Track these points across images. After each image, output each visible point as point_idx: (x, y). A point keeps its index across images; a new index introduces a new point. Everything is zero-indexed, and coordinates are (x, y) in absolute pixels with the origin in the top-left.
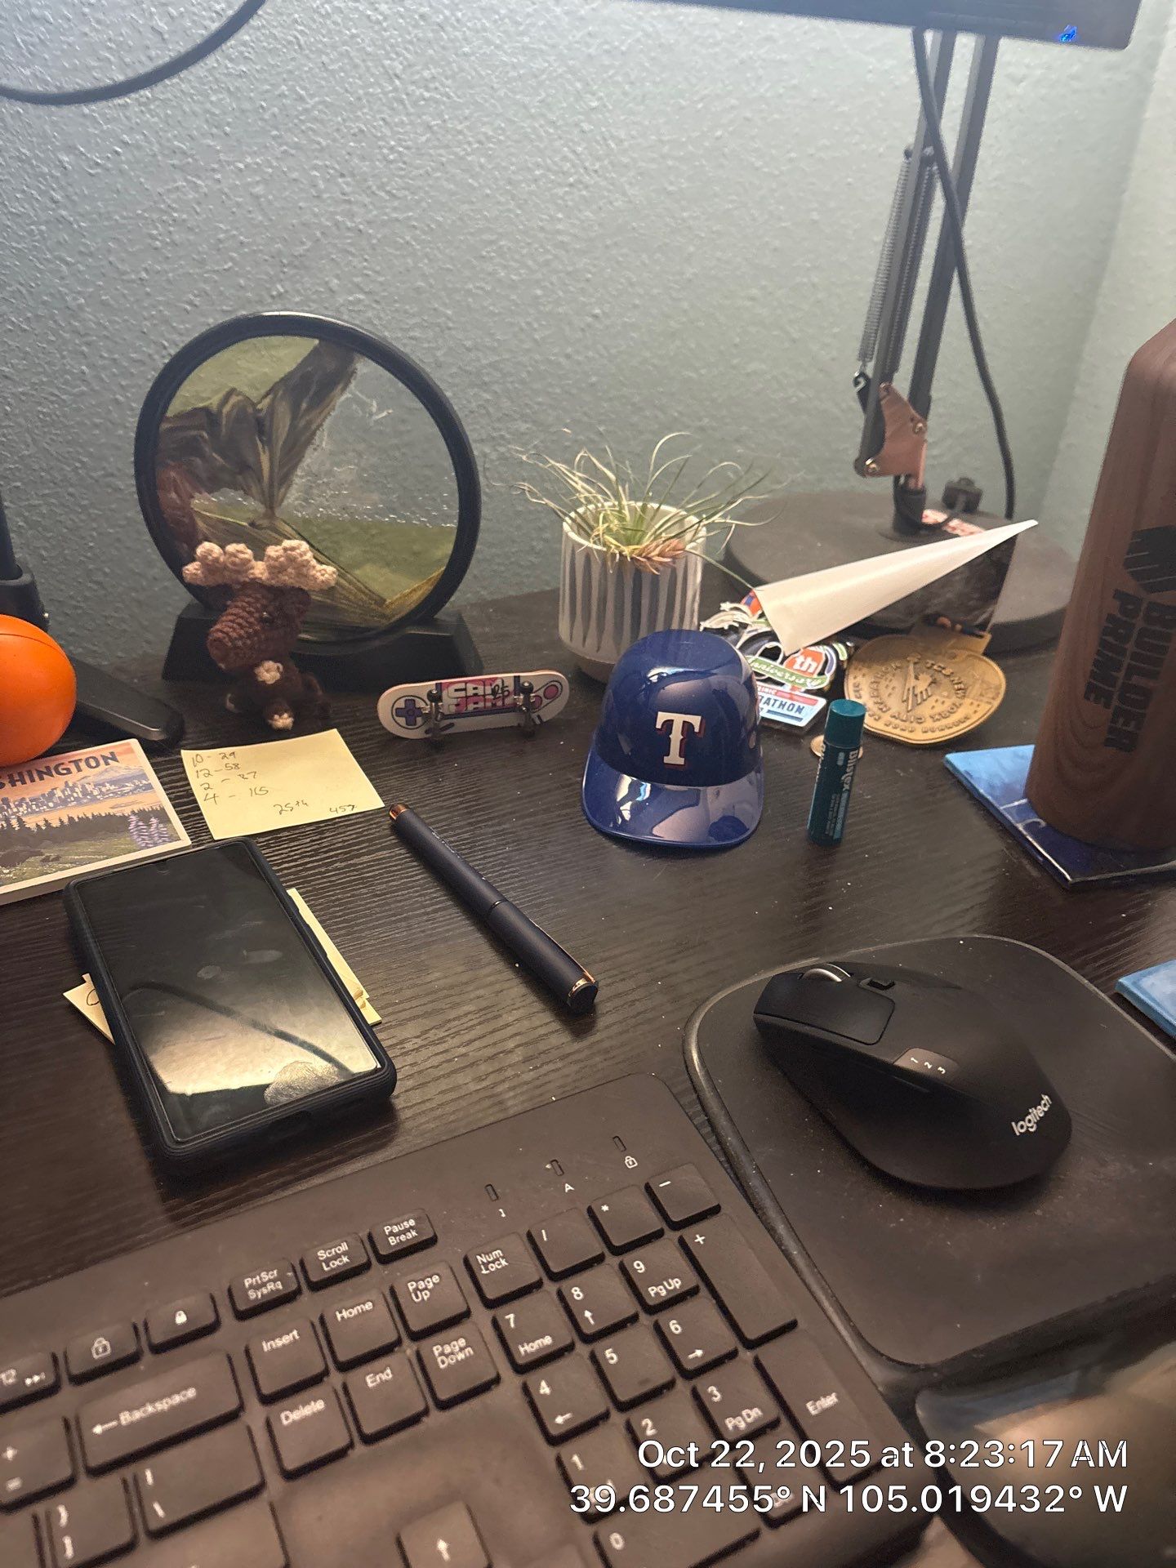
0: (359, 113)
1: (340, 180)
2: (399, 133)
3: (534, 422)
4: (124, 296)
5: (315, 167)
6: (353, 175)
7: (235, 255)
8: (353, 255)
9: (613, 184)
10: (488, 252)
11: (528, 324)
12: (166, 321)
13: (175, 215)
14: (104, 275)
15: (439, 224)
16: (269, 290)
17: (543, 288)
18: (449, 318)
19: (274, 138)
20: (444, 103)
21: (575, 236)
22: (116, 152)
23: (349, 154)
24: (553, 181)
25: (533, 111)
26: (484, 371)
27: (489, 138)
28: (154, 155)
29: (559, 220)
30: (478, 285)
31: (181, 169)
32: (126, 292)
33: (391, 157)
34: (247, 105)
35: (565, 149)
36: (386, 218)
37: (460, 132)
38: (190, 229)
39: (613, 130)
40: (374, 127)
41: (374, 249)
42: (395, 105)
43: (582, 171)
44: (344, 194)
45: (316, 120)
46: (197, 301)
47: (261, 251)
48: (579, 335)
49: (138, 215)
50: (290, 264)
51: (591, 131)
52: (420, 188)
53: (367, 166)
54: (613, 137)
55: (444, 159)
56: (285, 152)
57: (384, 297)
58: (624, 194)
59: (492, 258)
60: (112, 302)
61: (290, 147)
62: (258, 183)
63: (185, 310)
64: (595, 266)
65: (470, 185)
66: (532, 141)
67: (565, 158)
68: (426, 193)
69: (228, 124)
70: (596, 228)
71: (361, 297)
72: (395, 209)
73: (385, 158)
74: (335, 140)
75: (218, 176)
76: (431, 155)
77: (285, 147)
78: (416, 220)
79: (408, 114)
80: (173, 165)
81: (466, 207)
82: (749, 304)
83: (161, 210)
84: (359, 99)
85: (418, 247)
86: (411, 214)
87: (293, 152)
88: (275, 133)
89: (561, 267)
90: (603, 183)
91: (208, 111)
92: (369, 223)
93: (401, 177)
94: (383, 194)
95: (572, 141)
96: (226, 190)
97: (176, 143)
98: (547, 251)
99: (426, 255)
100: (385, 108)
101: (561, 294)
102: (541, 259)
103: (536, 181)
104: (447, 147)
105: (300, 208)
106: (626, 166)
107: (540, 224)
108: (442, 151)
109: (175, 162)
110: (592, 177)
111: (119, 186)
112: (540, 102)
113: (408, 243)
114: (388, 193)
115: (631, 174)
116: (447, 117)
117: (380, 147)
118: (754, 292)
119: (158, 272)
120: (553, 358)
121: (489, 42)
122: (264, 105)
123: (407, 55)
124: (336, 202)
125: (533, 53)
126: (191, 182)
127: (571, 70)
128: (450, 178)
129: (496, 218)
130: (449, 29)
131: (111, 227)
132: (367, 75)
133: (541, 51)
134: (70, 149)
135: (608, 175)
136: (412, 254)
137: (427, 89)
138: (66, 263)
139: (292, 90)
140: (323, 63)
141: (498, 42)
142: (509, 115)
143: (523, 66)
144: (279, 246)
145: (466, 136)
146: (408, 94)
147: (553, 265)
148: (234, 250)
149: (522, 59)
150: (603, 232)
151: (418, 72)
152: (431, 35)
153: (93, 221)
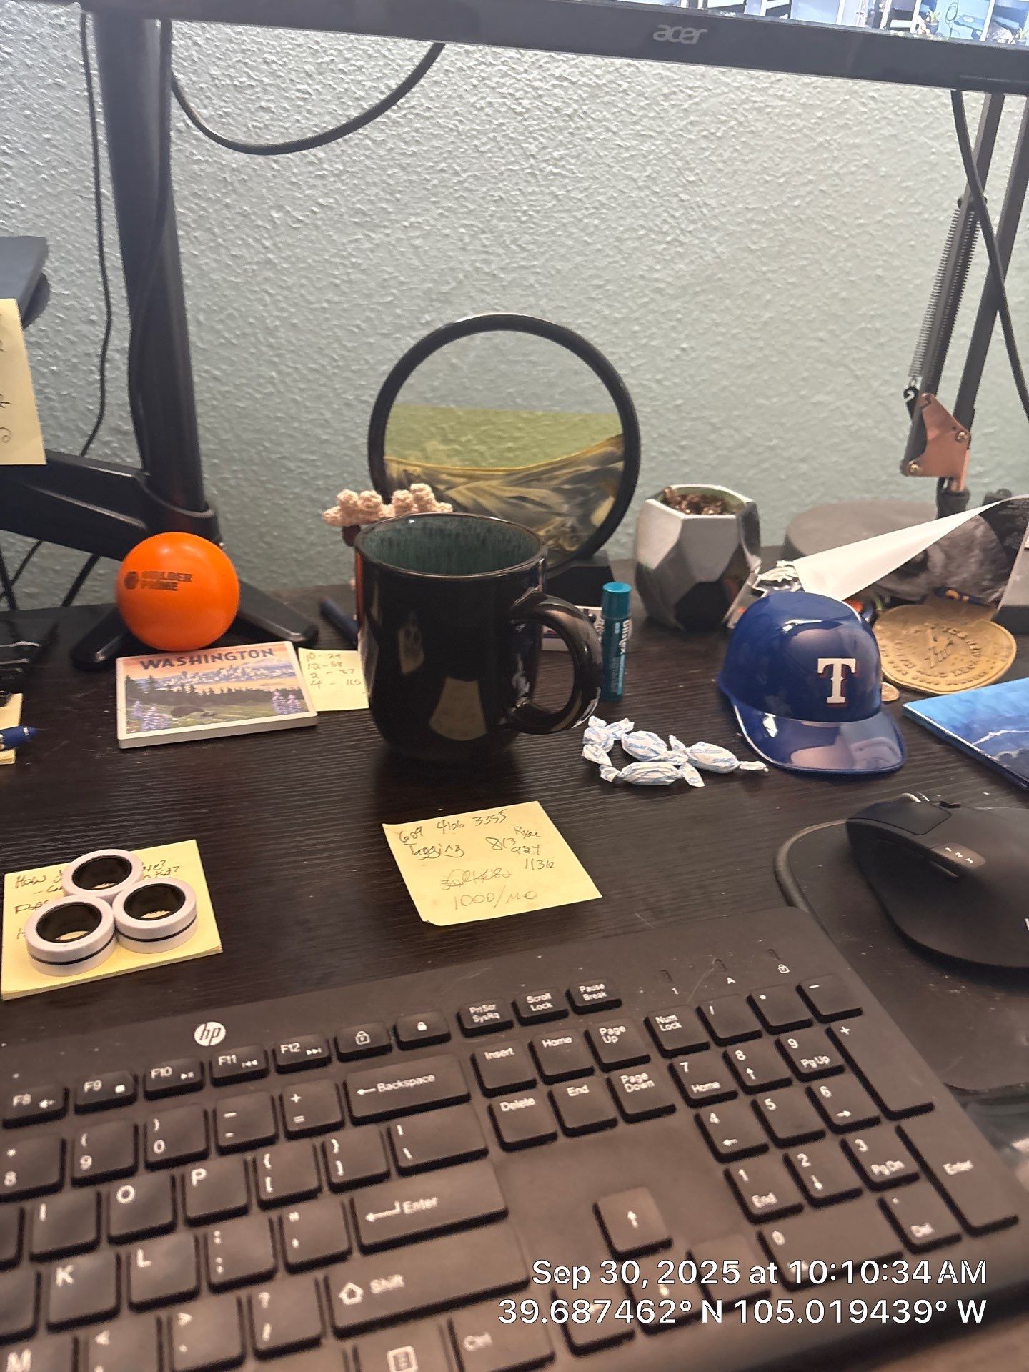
0: (501, 185)
1: (483, 236)
2: (531, 200)
4: (309, 320)
5: (464, 226)
6: (492, 233)
7: (395, 291)
9: (704, 243)
10: (596, 294)
12: (338, 340)
13: (354, 260)
14: (296, 304)
15: (558, 271)
17: (641, 325)
19: (434, 203)
20: (568, 177)
21: (670, 283)
22: (314, 212)
23: (490, 216)
24: (653, 239)
25: (640, 184)
27: (603, 205)
28: (342, 215)
29: (657, 270)
30: (587, 320)
31: (361, 225)
32: (311, 317)
33: (524, 219)
34: (414, 177)
35: (666, 214)
36: (515, 265)
37: (580, 200)
39: (707, 200)
40: (512, 196)
42: (529, 179)
43: (678, 232)
44: (484, 246)
45: (467, 189)
46: (363, 325)
47: (415, 288)
48: (668, 364)
49: (326, 259)
50: (437, 300)
51: (688, 200)
52: (544, 242)
53: (503, 226)
54: (706, 204)
55: (565, 221)
56: (441, 214)
58: (713, 250)
59: (600, 299)
60: (300, 325)
61: (445, 210)
62: (418, 237)
63: (354, 333)
64: (685, 308)
65: (585, 241)
66: (638, 207)
67: (665, 222)
68: (550, 246)
69: (400, 192)
70: (688, 278)
72: (524, 259)
73: (518, 219)
74: (480, 205)
75: (388, 231)
76: (556, 218)
77: (440, 211)
78: (540, 267)
79: (539, 186)
80: (356, 223)
81: (581, 258)
82: (816, 344)
83: (343, 257)
84: (501, 174)
86: (535, 263)
87: (447, 214)
89: (656, 308)
90: (696, 242)
91: (384, 182)
92: (502, 269)
94: (514, 247)
95: (672, 208)
96: (394, 242)
97: (359, 206)
98: (646, 295)
100: (521, 181)
101: (654, 330)
102: (640, 301)
103: (640, 238)
104: (568, 211)
105: (450, 257)
106: (716, 229)
107: (641, 273)
108: (563, 215)
109: (357, 220)
110: (687, 237)
111: (313, 238)
112: (647, 176)
114: (520, 246)
115: (720, 234)
116: (570, 188)
117: (515, 211)
118: (821, 334)
119: (336, 303)
120: (644, 382)
121: (608, 130)
122: (428, 177)
123: (542, 140)
124: (479, 252)
125: (643, 137)
126: (367, 236)
127: (674, 151)
128: (570, 235)
129: (605, 268)
130: (576, 119)
131: (303, 268)
132: (509, 155)
133: (651, 137)
134: (280, 208)
135: (700, 235)
136: (535, 294)
137: (555, 166)
138: (270, 295)
139: (450, 166)
140: (476, 146)
141: (615, 129)
142: (621, 187)
143: (634, 148)
144: (430, 285)
145: (584, 203)
146: (541, 170)
147: (651, 306)
148: (396, 288)
149: (634, 143)
150: (693, 281)
151: (550, 153)
152: (561, 124)
153: (292, 263)
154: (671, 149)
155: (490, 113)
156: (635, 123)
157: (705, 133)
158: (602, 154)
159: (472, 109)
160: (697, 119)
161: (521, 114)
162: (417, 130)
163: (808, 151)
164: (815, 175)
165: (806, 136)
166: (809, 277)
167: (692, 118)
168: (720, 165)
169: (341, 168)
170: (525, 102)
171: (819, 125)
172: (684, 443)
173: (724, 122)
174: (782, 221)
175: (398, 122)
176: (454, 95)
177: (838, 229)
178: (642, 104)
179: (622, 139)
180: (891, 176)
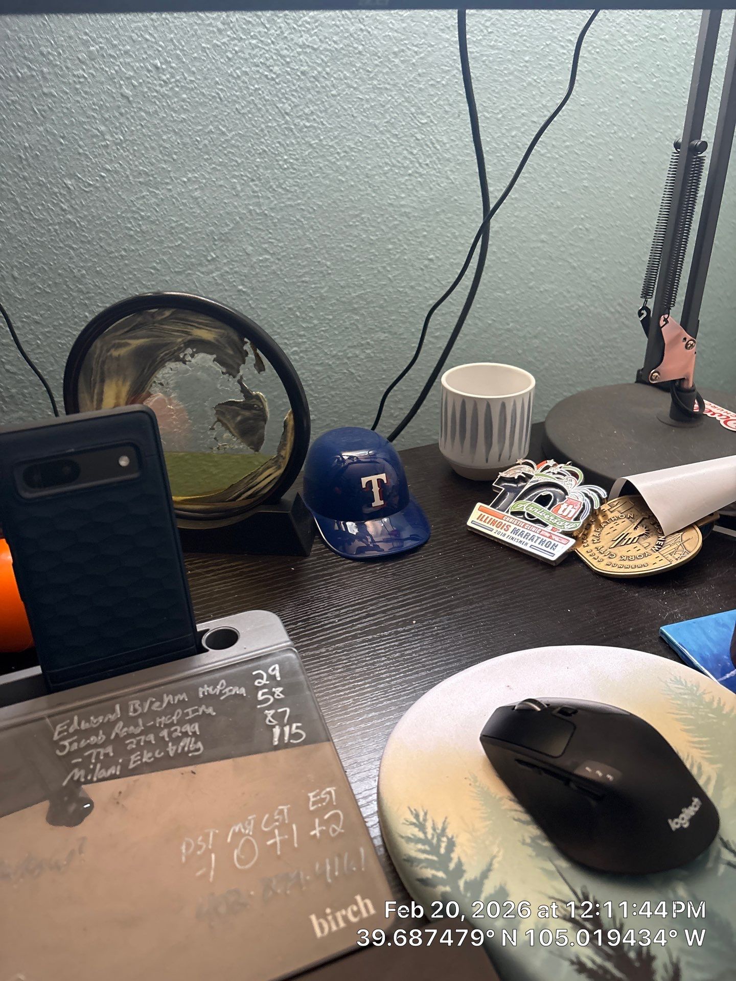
0: (263, 140)
1: (251, 184)
2: (290, 150)
3: (390, 332)
4: (111, 267)
5: (234, 177)
6: (260, 180)
7: (182, 236)
8: (263, 231)
9: (439, 172)
10: (354, 222)
11: (384, 268)
12: (139, 281)
13: (143, 214)
14: (97, 254)
15: (320, 207)
16: (205, 256)
17: (394, 243)
18: (328, 267)
19: (206, 160)
20: (320, 129)
21: (414, 208)
22: (103, 177)
23: (256, 166)
24: (396, 173)
25: (381, 129)
26: (354, 301)
27: (352, 149)
28: (127, 177)
29: (403, 198)
30: (347, 244)
31: (146, 184)
32: (112, 264)
33: (285, 166)
34: (188, 140)
35: (405, 152)
36: (282, 205)
37: (332, 146)
38: (153, 222)
39: (438, 137)
40: (273, 148)
41: (275, 226)
42: (287, 133)
43: (417, 165)
44: (254, 192)
45: (233, 146)
46: (159, 267)
47: (200, 232)
48: (420, 273)
49: (118, 215)
50: (220, 239)
51: (423, 139)
52: (305, 184)
53: (269, 173)
54: (437, 141)
55: (321, 165)
56: (214, 168)
57: (284, 256)
58: (448, 178)
59: (356, 226)
60: (103, 271)
61: (217, 165)
62: (196, 189)
63: (151, 273)
64: (429, 226)
65: (340, 180)
66: (381, 148)
67: (405, 158)
68: (310, 187)
69: (175, 153)
70: (429, 202)
71: (267, 257)
72: (289, 199)
73: (281, 166)
74: (247, 158)
75: (170, 187)
76: (312, 163)
77: (214, 166)
78: (303, 205)
79: (296, 138)
80: (140, 182)
81: (337, 194)
82: (539, 245)
83: (133, 212)
84: (262, 130)
85: (305, 222)
86: (299, 201)
87: (219, 168)
88: (206, 157)
89: (405, 229)
90: (433, 172)
91: (161, 146)
92: (271, 209)
93: (293, 178)
94: (280, 190)
95: (410, 146)
96: (176, 196)
97: (141, 168)
98: (396, 219)
99: (312, 227)
100: (280, 135)
101: (405, 246)
102: (390, 225)
103: (385, 174)
104: (323, 156)
105: (225, 203)
106: (448, 160)
107: (389, 201)
108: (319, 160)
109: (141, 180)
110: (425, 169)
111: (105, 198)
112: (387, 122)
113: (298, 220)
114: (284, 189)
115: (452, 165)
116: (322, 138)
117: (277, 161)
118: (543, 237)
119: (133, 250)
120: (401, 289)
121: (349, 86)
122: (198, 139)
123: (293, 99)
124: (249, 198)
125: (380, 91)
126: (151, 192)
127: (407, 100)
128: (326, 177)
129: (359, 200)
130: (322, 80)
131: (101, 224)
132: (268, 115)
133: (386, 89)
134: (72, 176)
135: (435, 167)
136: (302, 227)
137: (308, 120)
138: (73, 249)
139: (217, 128)
140: (236, 109)
141: (355, 86)
142: (366, 132)
143: (373, 100)
144: (212, 228)
145: (335, 149)
146: (295, 125)
147: (400, 228)
148: (182, 233)
149: (373, 95)
150: (434, 204)
151: (301, 110)
152: (309, 85)
153: (89, 221)
154: (405, 98)
155: (247, 80)
156: (372, 79)
157: (432, 82)
158: (346, 107)
159: (230, 78)
160: (424, 71)
161: (273, 79)
162: (184, 100)
163: (520, 90)
164: (527, 109)
165: (517, 77)
166: (528, 193)
167: (420, 71)
168: (447, 108)
169: (122, 138)
170: (276, 69)
171: (525, 66)
172: (437, 334)
173: (447, 72)
174: (502, 149)
175: (166, 94)
176: (213, 68)
177: (549, 152)
178: (376, 62)
179: (361, 92)
180: (589, 104)
